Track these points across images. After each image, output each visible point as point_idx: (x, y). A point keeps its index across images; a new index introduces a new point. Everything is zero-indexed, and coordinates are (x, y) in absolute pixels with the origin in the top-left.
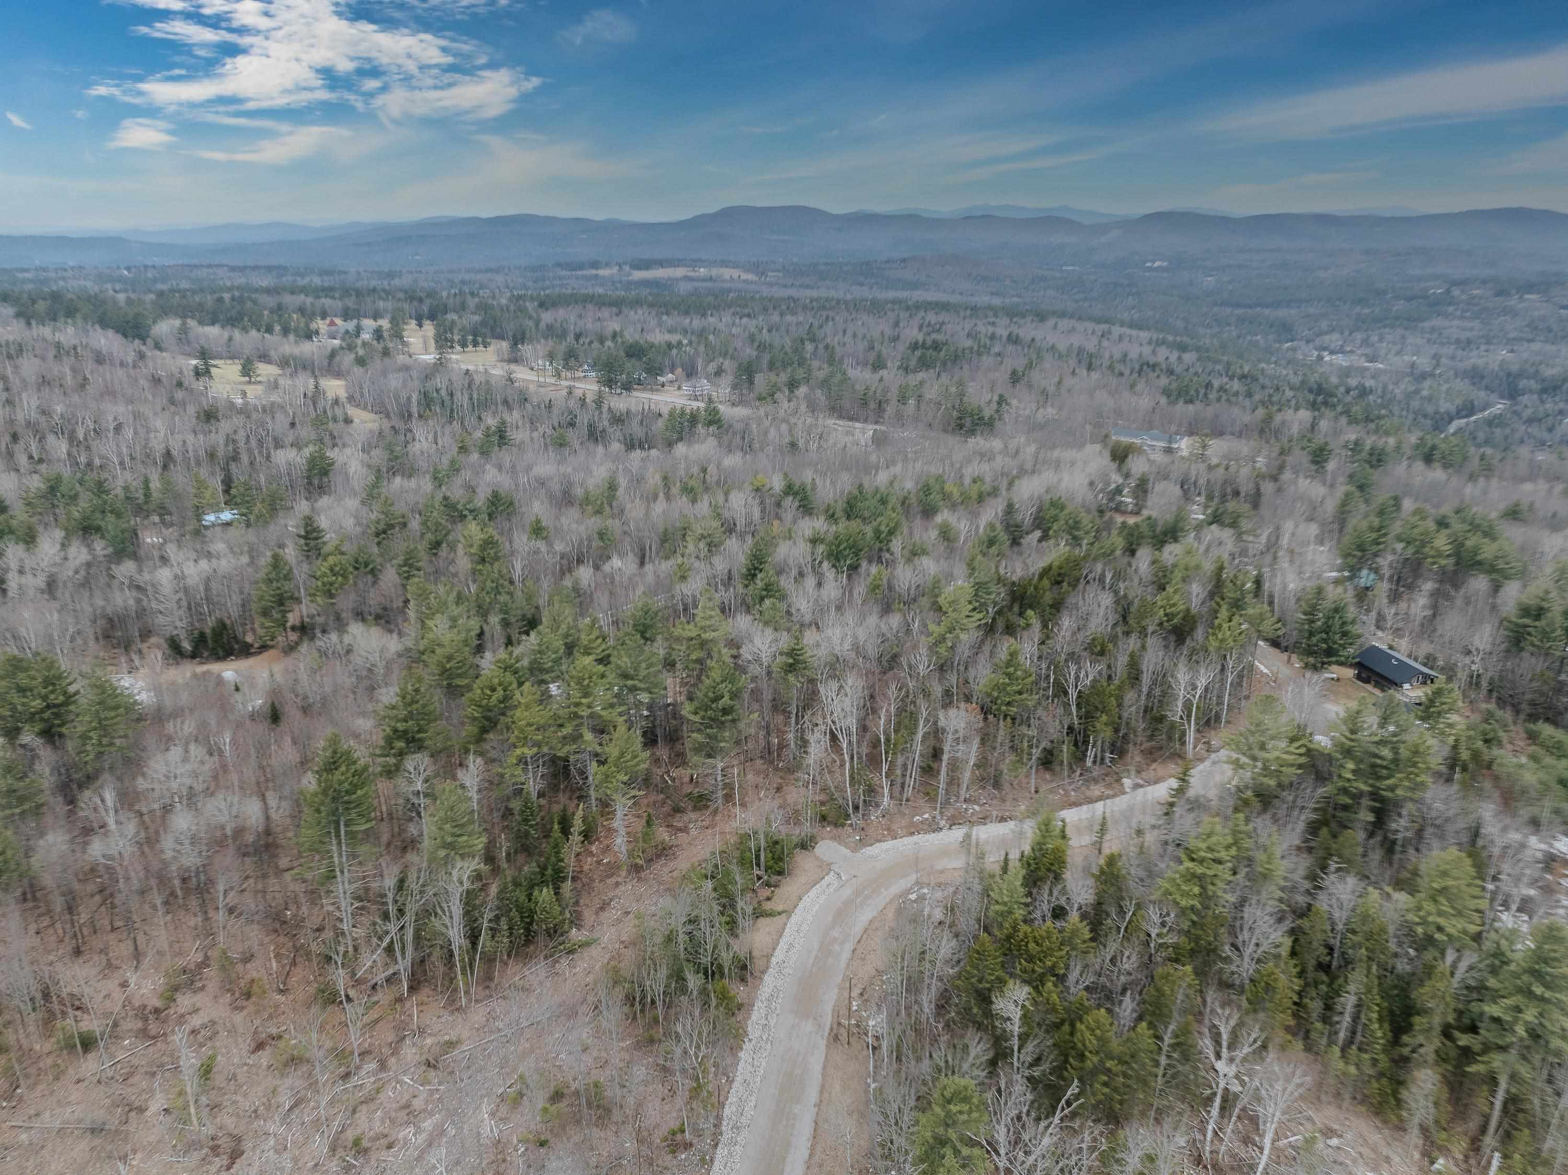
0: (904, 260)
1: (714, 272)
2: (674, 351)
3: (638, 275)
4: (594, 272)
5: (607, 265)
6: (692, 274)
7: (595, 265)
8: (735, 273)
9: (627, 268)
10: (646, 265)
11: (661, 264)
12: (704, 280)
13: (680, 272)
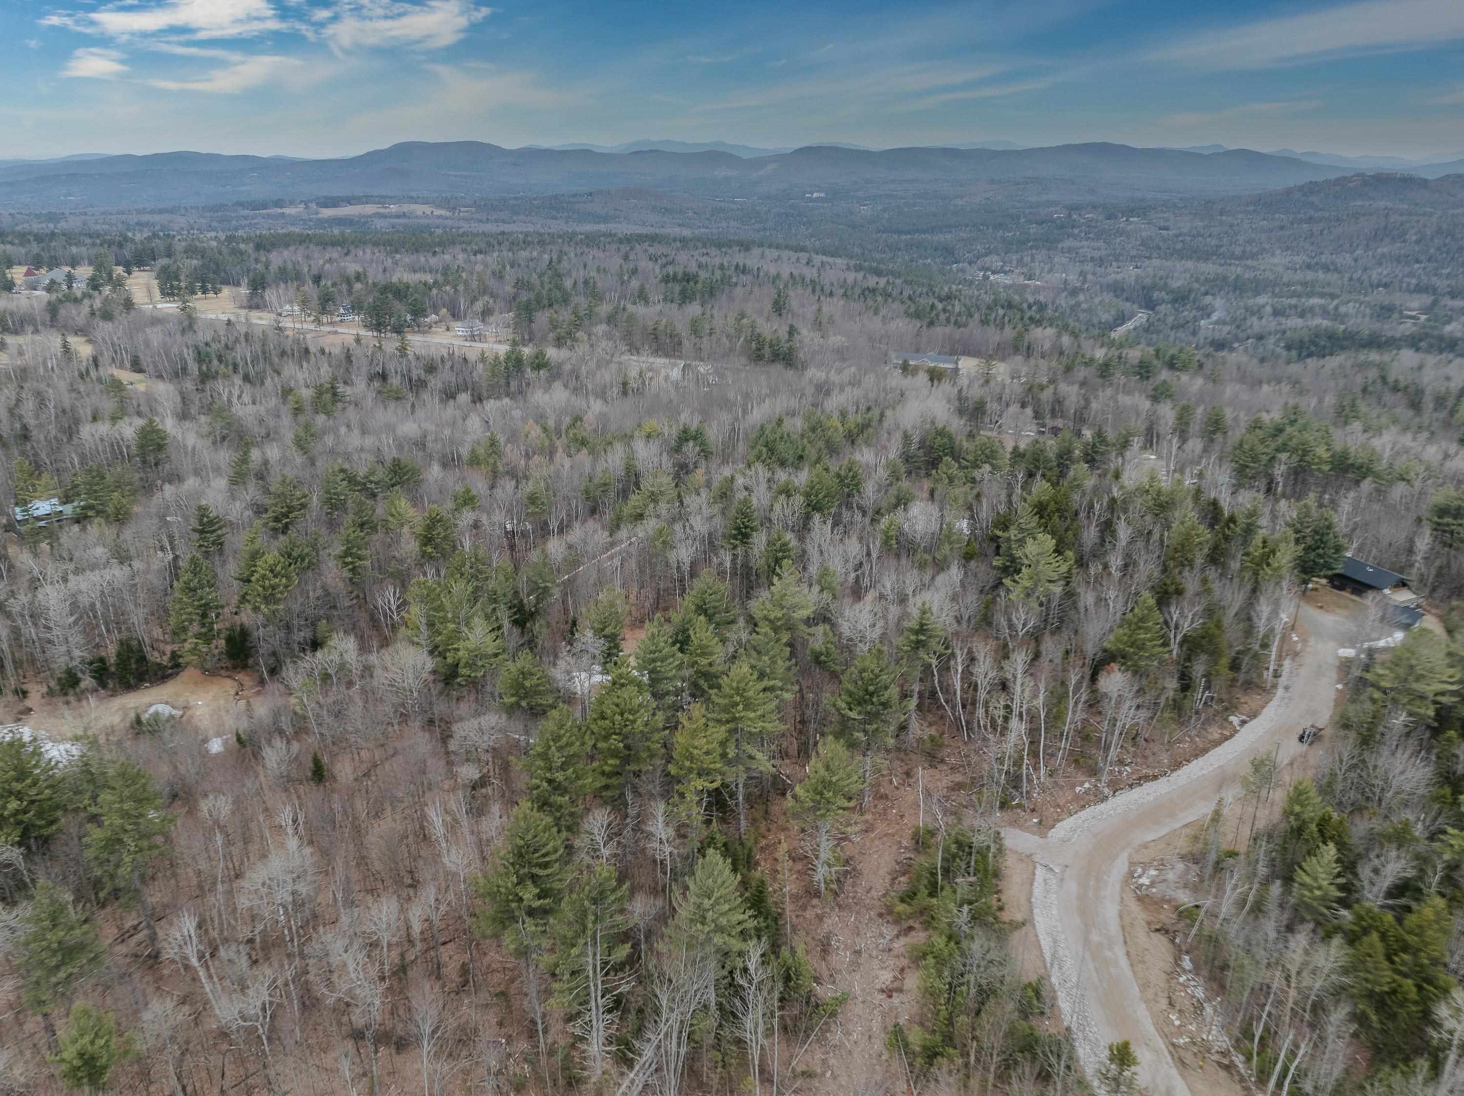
0: (591, 194)
1: (406, 208)
2: (435, 291)
3: (327, 213)
4: (279, 210)
5: (292, 203)
6: (382, 211)
7: (279, 203)
8: (428, 209)
9: (313, 206)
10: (333, 202)
11: (350, 201)
12: (398, 216)
13: (370, 209)
